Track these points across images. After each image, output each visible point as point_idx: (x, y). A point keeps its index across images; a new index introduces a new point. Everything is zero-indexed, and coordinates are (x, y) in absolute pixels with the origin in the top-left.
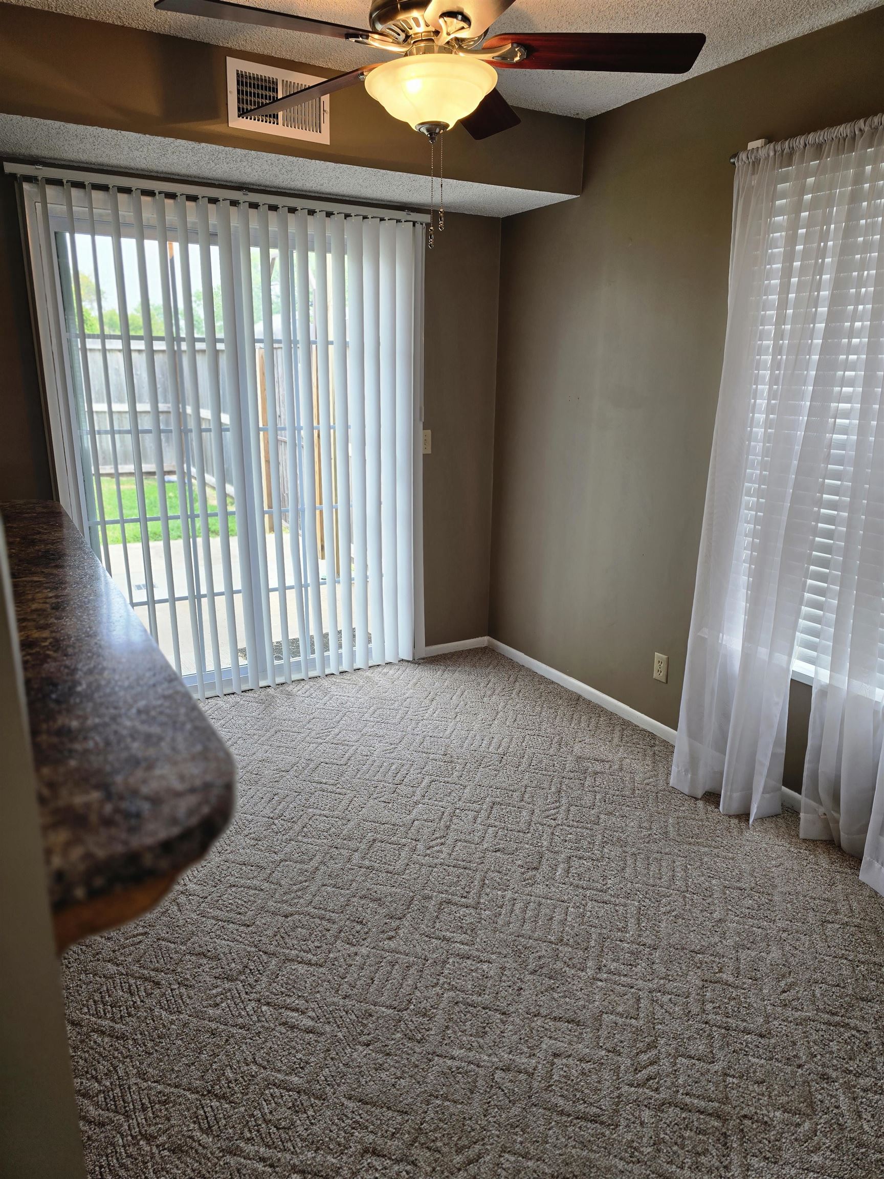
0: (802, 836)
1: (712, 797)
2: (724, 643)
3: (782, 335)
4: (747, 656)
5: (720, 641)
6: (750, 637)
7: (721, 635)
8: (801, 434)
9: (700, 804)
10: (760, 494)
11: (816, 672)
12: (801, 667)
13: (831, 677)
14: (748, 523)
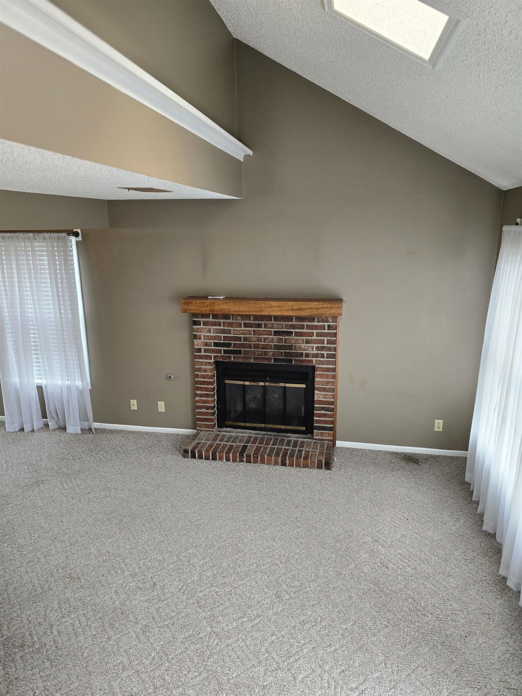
0: (50, 429)
1: (22, 430)
2: (13, 381)
3: (7, 290)
4: (21, 383)
5: (12, 381)
6: (20, 377)
7: (11, 379)
8: (19, 314)
9: (18, 433)
10: (13, 337)
11: (42, 382)
12: (38, 381)
13: (46, 381)
14: (11, 342)
